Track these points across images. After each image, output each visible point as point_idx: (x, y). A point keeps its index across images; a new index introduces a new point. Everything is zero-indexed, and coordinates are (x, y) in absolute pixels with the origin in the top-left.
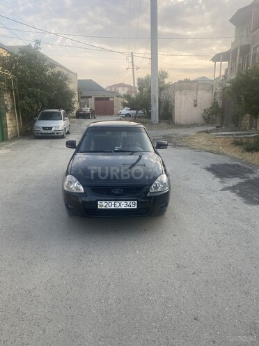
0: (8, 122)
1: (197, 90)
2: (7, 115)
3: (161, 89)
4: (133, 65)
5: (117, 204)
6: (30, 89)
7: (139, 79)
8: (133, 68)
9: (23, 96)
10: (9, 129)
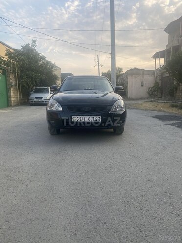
0: (12, 94)
1: (143, 75)
2: (12, 89)
3: (118, 77)
4: (99, 63)
5: (87, 118)
6: (28, 72)
7: (103, 73)
8: (99, 66)
9: (23, 77)
10: (12, 99)
